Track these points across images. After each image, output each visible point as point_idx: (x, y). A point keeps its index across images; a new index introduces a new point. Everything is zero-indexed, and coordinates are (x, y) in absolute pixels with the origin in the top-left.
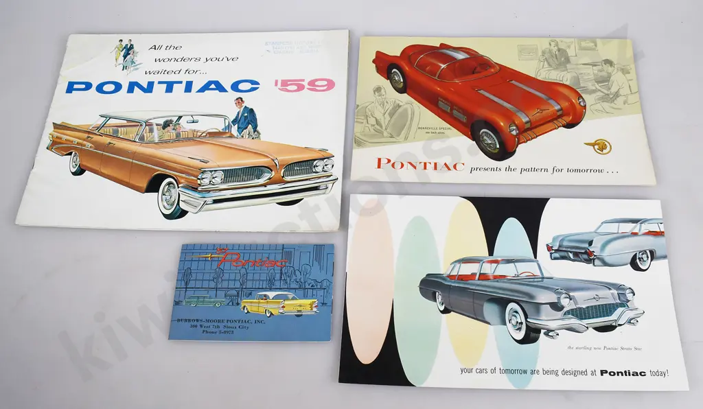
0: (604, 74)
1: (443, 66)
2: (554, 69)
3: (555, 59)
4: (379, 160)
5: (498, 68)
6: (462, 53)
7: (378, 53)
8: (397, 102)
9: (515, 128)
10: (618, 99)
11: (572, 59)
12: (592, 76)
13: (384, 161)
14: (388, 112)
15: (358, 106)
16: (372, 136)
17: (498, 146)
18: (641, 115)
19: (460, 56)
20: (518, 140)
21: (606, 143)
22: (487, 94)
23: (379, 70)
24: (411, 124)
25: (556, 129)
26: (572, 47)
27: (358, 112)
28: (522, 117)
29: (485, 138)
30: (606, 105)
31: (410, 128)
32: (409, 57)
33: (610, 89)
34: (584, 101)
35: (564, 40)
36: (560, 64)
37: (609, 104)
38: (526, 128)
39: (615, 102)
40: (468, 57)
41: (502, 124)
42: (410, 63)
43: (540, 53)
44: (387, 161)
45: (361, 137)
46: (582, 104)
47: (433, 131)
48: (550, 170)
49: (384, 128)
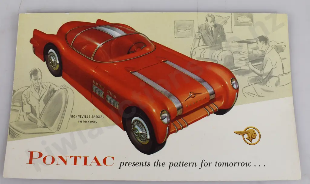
0: (258, 52)
1: (99, 45)
2: (210, 47)
3: (211, 37)
4: (32, 153)
5: (153, 46)
6: (118, 29)
7: (36, 31)
8: (53, 86)
9: (166, 115)
10: (270, 80)
11: (228, 36)
12: (247, 55)
13: (36, 155)
14: (43, 98)
15: (14, 91)
16: (26, 126)
17: (149, 137)
18: (291, 98)
19: (117, 33)
20: (169, 130)
21: (256, 131)
22: (141, 76)
23: (36, 51)
24: (64, 112)
25: (207, 115)
26: (229, 21)
27: (14, 98)
28: (174, 103)
29: (137, 127)
30: (258, 87)
31: (63, 116)
32: (66, 36)
33: (263, 69)
34: (237, 83)
35: (221, 14)
36: (216, 42)
37: (261, 86)
38: (178, 114)
39: (268, 83)
40: (124, 34)
41: (154, 111)
42: (67, 43)
43: (196, 30)
44: (38, 155)
45: (15, 127)
46: (235, 86)
47: (86, 119)
48: (199, 165)
49: (38, 116)
